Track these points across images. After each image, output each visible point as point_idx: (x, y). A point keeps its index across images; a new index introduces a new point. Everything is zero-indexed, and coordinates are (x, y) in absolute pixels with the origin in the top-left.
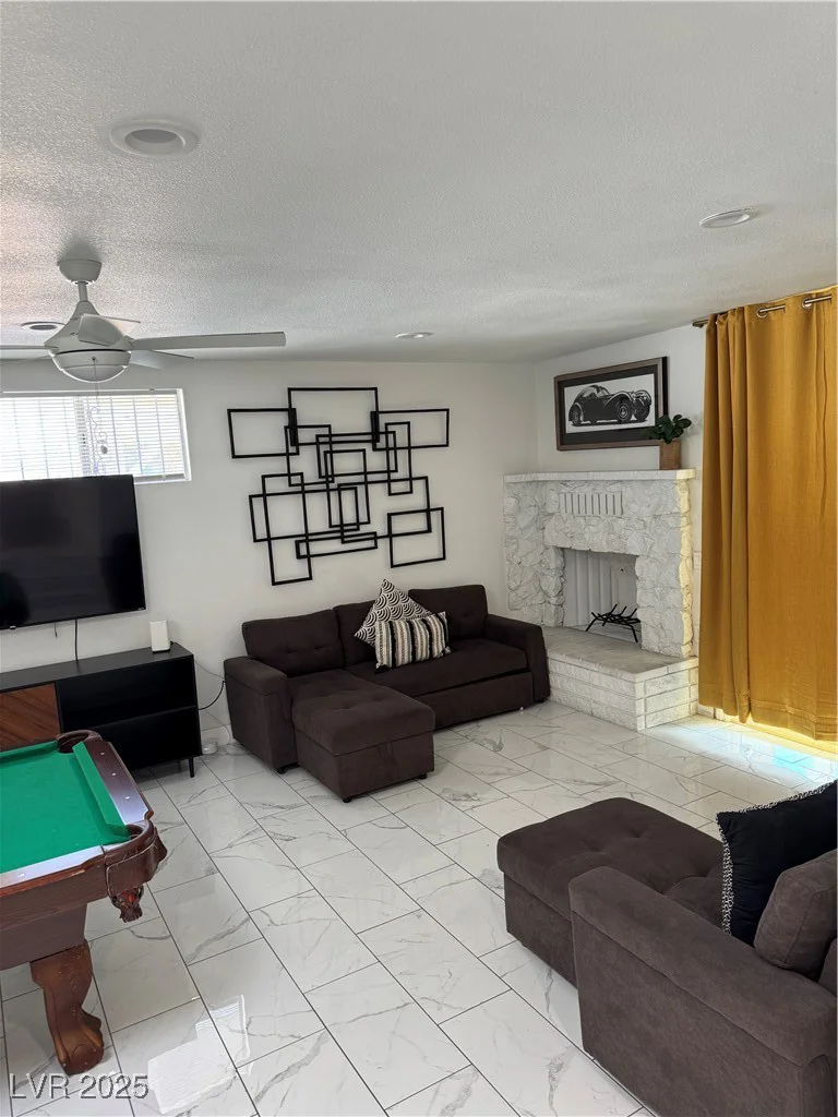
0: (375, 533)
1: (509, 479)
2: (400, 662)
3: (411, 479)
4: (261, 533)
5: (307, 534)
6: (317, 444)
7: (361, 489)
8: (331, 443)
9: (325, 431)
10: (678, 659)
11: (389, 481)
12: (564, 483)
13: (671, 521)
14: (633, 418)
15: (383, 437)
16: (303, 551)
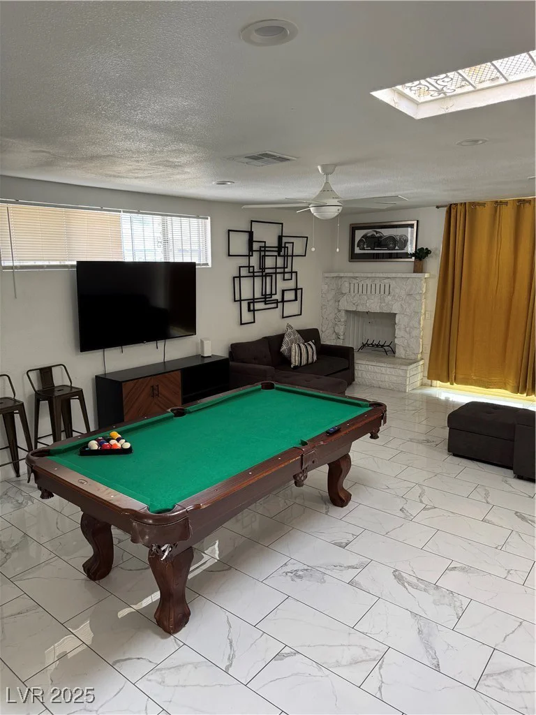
0: (277, 300)
1: (326, 275)
2: (302, 364)
3: (292, 272)
4: (237, 298)
5: (254, 299)
6: (260, 251)
7: (274, 276)
8: (265, 251)
9: (263, 244)
10: (416, 361)
11: (284, 273)
12: (355, 278)
13: (418, 297)
14: (397, 248)
15: (283, 249)
16: (252, 308)
